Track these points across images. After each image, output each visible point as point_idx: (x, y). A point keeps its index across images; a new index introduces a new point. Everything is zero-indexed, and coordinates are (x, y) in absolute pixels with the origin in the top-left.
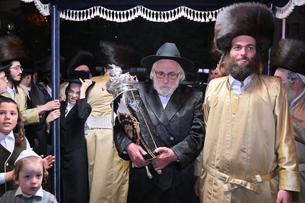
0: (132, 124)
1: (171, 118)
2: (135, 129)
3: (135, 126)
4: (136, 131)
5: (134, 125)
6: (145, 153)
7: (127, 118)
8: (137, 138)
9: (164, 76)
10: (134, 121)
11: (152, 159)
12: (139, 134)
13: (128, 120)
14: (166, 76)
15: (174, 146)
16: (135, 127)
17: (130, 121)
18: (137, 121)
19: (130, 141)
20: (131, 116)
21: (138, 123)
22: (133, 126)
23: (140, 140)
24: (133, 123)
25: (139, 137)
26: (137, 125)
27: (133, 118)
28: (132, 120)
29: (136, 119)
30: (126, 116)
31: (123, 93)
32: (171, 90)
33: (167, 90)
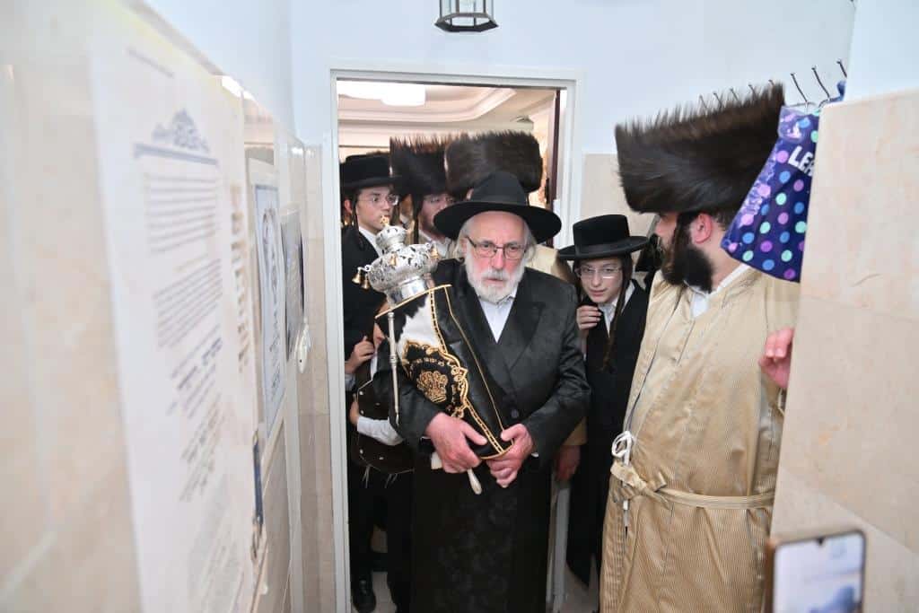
0: (446, 371)
2: (456, 384)
3: (454, 376)
4: (459, 389)
5: (453, 373)
7: (430, 357)
8: (459, 403)
9: (495, 251)
10: (452, 364)
11: (497, 455)
12: (465, 397)
13: (433, 361)
14: (500, 251)
16: (456, 379)
17: (440, 363)
18: (462, 366)
20: (442, 351)
21: (462, 369)
22: (451, 378)
23: (466, 411)
24: (450, 369)
25: (464, 402)
26: (461, 374)
27: (450, 358)
28: (446, 361)
29: (457, 360)
30: (429, 352)
31: (426, 295)
32: (508, 285)
33: (500, 288)
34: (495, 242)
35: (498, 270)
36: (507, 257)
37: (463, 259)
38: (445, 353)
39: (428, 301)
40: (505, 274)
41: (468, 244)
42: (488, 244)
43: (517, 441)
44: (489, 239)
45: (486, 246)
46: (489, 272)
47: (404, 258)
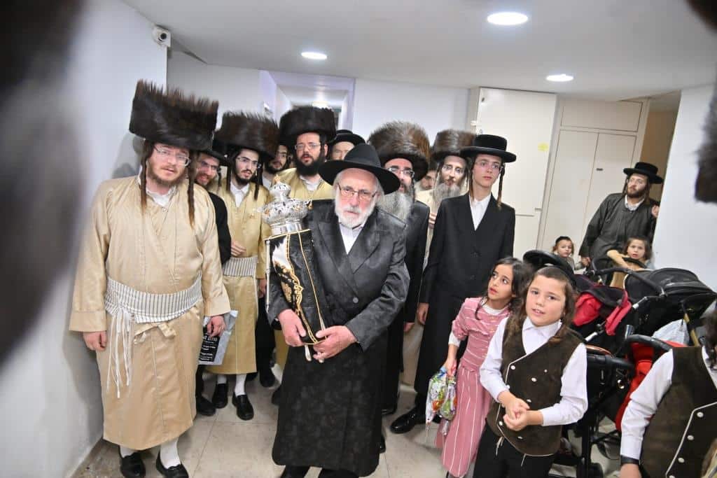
0: (291, 286)
1: (356, 269)
2: (295, 295)
3: (295, 290)
4: (297, 298)
5: (295, 288)
6: (303, 334)
7: (285, 274)
8: (297, 307)
9: (353, 194)
10: (295, 282)
11: (313, 344)
12: (299, 304)
13: (286, 277)
14: (356, 194)
15: (350, 320)
16: (296, 292)
17: (289, 280)
18: (301, 285)
19: (285, 306)
20: (291, 272)
21: (301, 287)
22: (293, 290)
24: (294, 285)
25: (299, 307)
26: (299, 289)
27: (295, 278)
28: (292, 280)
29: (298, 281)
30: (285, 271)
31: (284, 237)
32: (360, 217)
33: (354, 218)
34: (353, 187)
35: (354, 207)
36: (361, 198)
37: (334, 200)
38: (292, 274)
39: (285, 240)
40: (359, 210)
41: (338, 188)
42: (349, 189)
43: (328, 339)
44: (350, 185)
45: (348, 190)
46: (348, 207)
47: (276, 209)
